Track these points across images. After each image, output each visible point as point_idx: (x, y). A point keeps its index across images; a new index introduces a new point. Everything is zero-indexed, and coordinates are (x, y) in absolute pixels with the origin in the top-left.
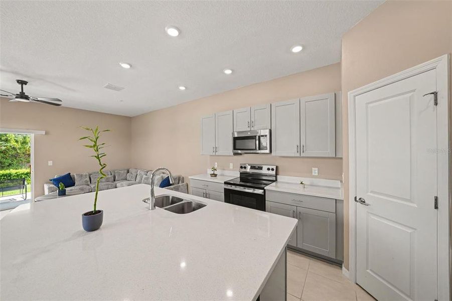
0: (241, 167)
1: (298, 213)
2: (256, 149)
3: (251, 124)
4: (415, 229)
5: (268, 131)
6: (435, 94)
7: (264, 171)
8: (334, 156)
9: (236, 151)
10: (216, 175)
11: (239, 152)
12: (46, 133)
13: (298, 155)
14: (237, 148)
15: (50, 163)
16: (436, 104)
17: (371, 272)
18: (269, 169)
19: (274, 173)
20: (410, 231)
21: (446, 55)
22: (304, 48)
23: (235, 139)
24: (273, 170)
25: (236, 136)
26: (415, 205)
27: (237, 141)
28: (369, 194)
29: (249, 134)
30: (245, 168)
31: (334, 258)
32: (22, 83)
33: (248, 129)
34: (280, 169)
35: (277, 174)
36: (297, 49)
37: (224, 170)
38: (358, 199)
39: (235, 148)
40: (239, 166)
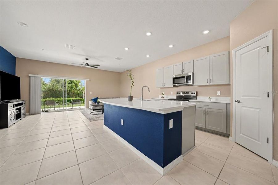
0: (177, 93)
1: (206, 111)
2: (185, 83)
3: (183, 71)
4: (260, 109)
5: (192, 73)
6: (268, 47)
7: (190, 94)
8: (228, 83)
9: (174, 85)
10: (164, 97)
11: (176, 84)
12: (90, 80)
13: (208, 84)
14: (175, 83)
15: (91, 93)
16: (268, 51)
17: (242, 135)
18: (192, 93)
19: (195, 95)
20: (258, 110)
21: (271, 30)
22: (210, 31)
23: (174, 79)
24: (194, 93)
25: (174, 77)
26: (260, 98)
27: (175, 80)
28: (242, 97)
29: (182, 76)
30: (179, 93)
31: (226, 133)
32: (87, 59)
33: (181, 73)
34: (199, 93)
35: (197, 95)
36: (206, 32)
37: (168, 95)
38: (237, 101)
39: (174, 83)
40: (176, 93)
